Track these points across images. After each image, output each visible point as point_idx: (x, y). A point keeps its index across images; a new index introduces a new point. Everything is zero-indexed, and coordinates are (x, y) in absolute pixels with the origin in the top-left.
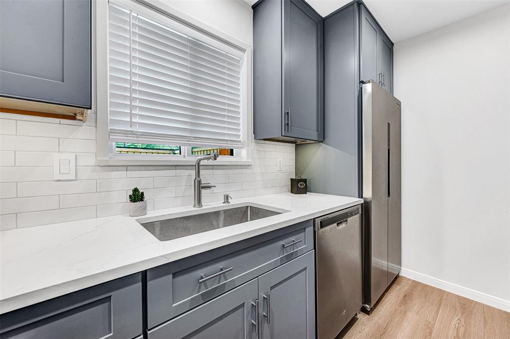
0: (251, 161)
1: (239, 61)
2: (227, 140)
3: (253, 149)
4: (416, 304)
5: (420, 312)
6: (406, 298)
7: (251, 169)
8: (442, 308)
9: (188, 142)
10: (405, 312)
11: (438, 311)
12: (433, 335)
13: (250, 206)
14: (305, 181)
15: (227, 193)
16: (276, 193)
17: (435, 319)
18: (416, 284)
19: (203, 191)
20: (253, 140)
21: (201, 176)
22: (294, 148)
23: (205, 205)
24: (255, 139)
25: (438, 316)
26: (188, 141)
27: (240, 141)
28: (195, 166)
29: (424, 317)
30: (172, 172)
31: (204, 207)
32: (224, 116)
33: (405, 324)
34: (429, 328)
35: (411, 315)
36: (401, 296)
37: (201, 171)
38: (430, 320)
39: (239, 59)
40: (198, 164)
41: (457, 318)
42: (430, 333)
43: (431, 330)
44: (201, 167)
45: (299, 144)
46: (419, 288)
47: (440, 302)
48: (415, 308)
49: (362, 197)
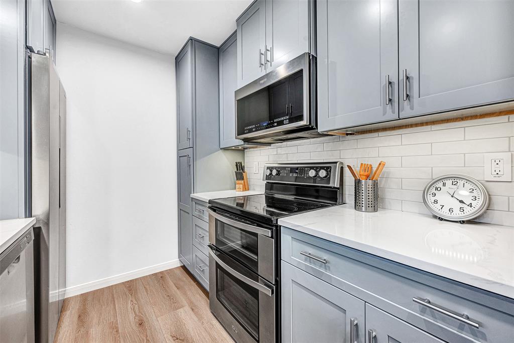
4: (94, 316)
5: (101, 320)
6: (82, 318)
8: (116, 302)
10: (87, 332)
11: (115, 308)
12: (120, 331)
17: (115, 316)
25: (117, 311)
29: (106, 323)
34: (114, 328)
35: (94, 330)
36: (76, 319)
38: (112, 320)
41: (130, 301)
42: (117, 331)
43: (117, 328)
46: (90, 298)
47: (113, 298)
48: (95, 321)
49: (31, 216)
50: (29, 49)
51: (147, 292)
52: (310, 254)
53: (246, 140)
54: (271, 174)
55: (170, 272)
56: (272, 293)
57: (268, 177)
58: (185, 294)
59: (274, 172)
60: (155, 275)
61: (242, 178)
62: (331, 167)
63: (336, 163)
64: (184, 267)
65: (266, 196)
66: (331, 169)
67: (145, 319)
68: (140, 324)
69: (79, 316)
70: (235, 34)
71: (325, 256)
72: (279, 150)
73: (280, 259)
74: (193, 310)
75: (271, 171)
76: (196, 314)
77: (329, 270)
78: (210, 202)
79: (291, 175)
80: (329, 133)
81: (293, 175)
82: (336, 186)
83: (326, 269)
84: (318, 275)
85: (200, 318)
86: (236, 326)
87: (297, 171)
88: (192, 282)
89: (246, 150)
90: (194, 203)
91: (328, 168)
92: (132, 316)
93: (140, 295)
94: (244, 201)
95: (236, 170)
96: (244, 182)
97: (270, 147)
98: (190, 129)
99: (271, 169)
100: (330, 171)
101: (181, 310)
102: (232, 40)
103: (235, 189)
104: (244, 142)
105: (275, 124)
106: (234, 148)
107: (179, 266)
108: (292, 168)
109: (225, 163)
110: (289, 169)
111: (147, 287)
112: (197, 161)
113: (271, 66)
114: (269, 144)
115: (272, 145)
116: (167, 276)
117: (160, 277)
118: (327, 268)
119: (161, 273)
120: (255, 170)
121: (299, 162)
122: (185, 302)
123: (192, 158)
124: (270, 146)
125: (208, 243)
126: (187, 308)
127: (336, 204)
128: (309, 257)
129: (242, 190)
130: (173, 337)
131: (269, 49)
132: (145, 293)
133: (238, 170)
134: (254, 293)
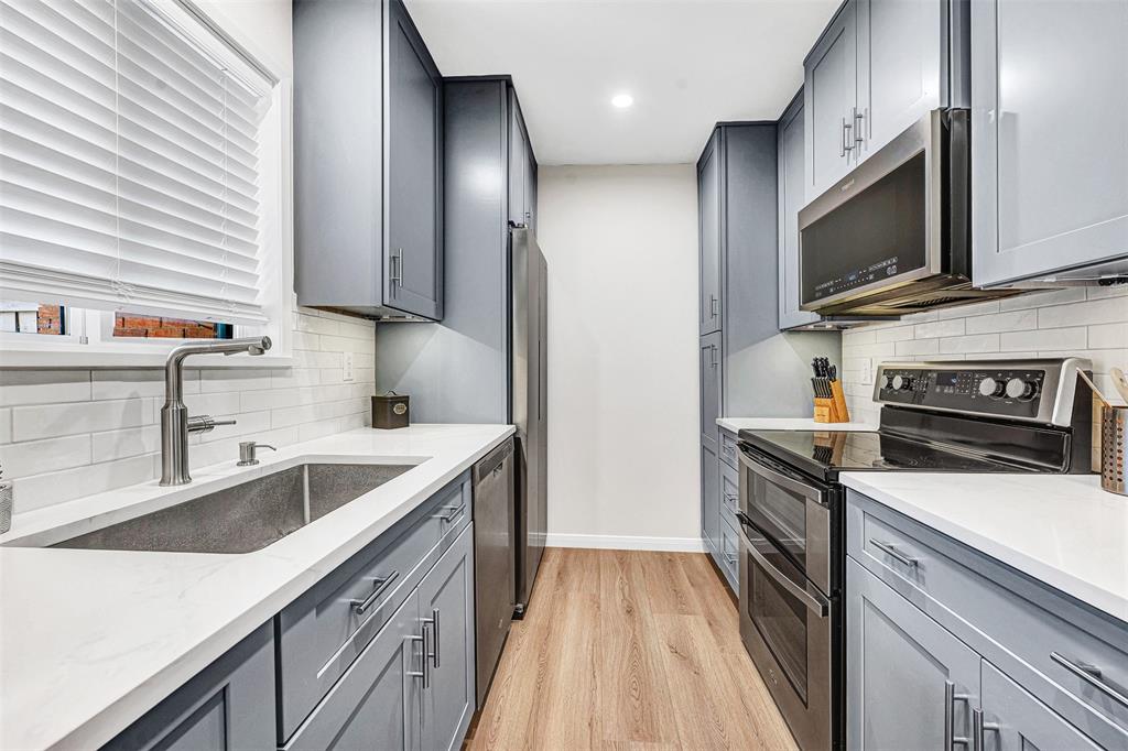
0: (291, 356)
1: (254, 101)
2: (226, 301)
3: (294, 328)
4: (574, 579)
5: (582, 588)
6: (562, 574)
7: (291, 376)
8: (602, 572)
9: (117, 299)
10: (566, 595)
11: (599, 579)
12: (602, 609)
13: (309, 465)
14: (405, 400)
15: (248, 440)
16: (341, 432)
17: (599, 589)
18: (567, 551)
19: (192, 438)
20: (296, 309)
21: (184, 397)
22: (373, 330)
23: (200, 476)
24: (298, 303)
25: (602, 583)
26: (120, 295)
27: (259, 307)
28: (167, 369)
29: (587, 592)
30: (79, 390)
31: (194, 480)
32: (219, 236)
33: (570, 610)
34: (596, 602)
35: (573, 594)
36: (555, 575)
37: (185, 384)
38: (594, 592)
39: (256, 95)
40: (178, 363)
41: (619, 578)
42: (599, 608)
43: (599, 604)
44: (184, 373)
45: (383, 323)
46: (572, 556)
47: (599, 564)
48: (575, 585)
49: (512, 423)
50: (511, 223)
51: (644, 573)
52: (892, 548)
53: (826, 313)
54: (890, 386)
55: (685, 556)
56: (825, 613)
57: (882, 395)
58: (703, 598)
59: (898, 382)
60: (661, 553)
61: (830, 394)
62: (1043, 372)
63: (1060, 361)
64: (709, 556)
65: (881, 437)
66: (1042, 378)
67: (635, 608)
68: (629, 612)
69: (559, 574)
70: (800, 94)
71: (916, 554)
72: (920, 331)
73: (846, 554)
74: (710, 624)
75: (890, 380)
76: (715, 633)
77: (924, 584)
78: (742, 433)
79: (938, 390)
80: (1015, 286)
81: (942, 390)
82: (1054, 422)
83: (918, 580)
84: (904, 591)
85: (720, 642)
86: (774, 670)
87: (954, 381)
88: (720, 584)
89: (845, 331)
90: (721, 435)
91: (1035, 373)
92: (619, 598)
93: (633, 574)
94: (833, 443)
95: (814, 376)
96: (834, 403)
97: (897, 323)
98: (716, 297)
99: (890, 373)
100: (1041, 383)
101: (692, 618)
102: (796, 106)
103: (812, 416)
104: (822, 316)
105: (871, 277)
106: (811, 327)
107: (703, 552)
108: (941, 374)
109: (791, 359)
110: (935, 375)
111: (646, 567)
112: (731, 357)
113: (866, 149)
114: (895, 317)
115: (902, 317)
116: (679, 562)
117: (668, 560)
118: (920, 579)
119: (671, 553)
120: (863, 377)
121: (968, 358)
122: (699, 608)
123: (719, 351)
124: (899, 319)
125: (737, 510)
126: (702, 619)
127: (1058, 470)
128: (891, 553)
129: (827, 418)
130: (671, 647)
131: (863, 113)
132: (642, 575)
133: (818, 375)
134: (801, 610)
